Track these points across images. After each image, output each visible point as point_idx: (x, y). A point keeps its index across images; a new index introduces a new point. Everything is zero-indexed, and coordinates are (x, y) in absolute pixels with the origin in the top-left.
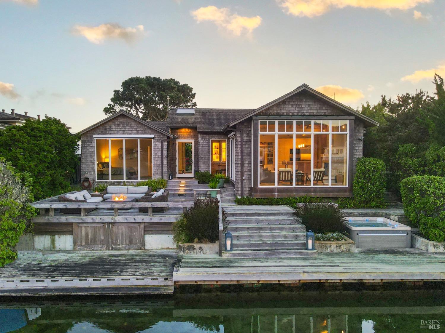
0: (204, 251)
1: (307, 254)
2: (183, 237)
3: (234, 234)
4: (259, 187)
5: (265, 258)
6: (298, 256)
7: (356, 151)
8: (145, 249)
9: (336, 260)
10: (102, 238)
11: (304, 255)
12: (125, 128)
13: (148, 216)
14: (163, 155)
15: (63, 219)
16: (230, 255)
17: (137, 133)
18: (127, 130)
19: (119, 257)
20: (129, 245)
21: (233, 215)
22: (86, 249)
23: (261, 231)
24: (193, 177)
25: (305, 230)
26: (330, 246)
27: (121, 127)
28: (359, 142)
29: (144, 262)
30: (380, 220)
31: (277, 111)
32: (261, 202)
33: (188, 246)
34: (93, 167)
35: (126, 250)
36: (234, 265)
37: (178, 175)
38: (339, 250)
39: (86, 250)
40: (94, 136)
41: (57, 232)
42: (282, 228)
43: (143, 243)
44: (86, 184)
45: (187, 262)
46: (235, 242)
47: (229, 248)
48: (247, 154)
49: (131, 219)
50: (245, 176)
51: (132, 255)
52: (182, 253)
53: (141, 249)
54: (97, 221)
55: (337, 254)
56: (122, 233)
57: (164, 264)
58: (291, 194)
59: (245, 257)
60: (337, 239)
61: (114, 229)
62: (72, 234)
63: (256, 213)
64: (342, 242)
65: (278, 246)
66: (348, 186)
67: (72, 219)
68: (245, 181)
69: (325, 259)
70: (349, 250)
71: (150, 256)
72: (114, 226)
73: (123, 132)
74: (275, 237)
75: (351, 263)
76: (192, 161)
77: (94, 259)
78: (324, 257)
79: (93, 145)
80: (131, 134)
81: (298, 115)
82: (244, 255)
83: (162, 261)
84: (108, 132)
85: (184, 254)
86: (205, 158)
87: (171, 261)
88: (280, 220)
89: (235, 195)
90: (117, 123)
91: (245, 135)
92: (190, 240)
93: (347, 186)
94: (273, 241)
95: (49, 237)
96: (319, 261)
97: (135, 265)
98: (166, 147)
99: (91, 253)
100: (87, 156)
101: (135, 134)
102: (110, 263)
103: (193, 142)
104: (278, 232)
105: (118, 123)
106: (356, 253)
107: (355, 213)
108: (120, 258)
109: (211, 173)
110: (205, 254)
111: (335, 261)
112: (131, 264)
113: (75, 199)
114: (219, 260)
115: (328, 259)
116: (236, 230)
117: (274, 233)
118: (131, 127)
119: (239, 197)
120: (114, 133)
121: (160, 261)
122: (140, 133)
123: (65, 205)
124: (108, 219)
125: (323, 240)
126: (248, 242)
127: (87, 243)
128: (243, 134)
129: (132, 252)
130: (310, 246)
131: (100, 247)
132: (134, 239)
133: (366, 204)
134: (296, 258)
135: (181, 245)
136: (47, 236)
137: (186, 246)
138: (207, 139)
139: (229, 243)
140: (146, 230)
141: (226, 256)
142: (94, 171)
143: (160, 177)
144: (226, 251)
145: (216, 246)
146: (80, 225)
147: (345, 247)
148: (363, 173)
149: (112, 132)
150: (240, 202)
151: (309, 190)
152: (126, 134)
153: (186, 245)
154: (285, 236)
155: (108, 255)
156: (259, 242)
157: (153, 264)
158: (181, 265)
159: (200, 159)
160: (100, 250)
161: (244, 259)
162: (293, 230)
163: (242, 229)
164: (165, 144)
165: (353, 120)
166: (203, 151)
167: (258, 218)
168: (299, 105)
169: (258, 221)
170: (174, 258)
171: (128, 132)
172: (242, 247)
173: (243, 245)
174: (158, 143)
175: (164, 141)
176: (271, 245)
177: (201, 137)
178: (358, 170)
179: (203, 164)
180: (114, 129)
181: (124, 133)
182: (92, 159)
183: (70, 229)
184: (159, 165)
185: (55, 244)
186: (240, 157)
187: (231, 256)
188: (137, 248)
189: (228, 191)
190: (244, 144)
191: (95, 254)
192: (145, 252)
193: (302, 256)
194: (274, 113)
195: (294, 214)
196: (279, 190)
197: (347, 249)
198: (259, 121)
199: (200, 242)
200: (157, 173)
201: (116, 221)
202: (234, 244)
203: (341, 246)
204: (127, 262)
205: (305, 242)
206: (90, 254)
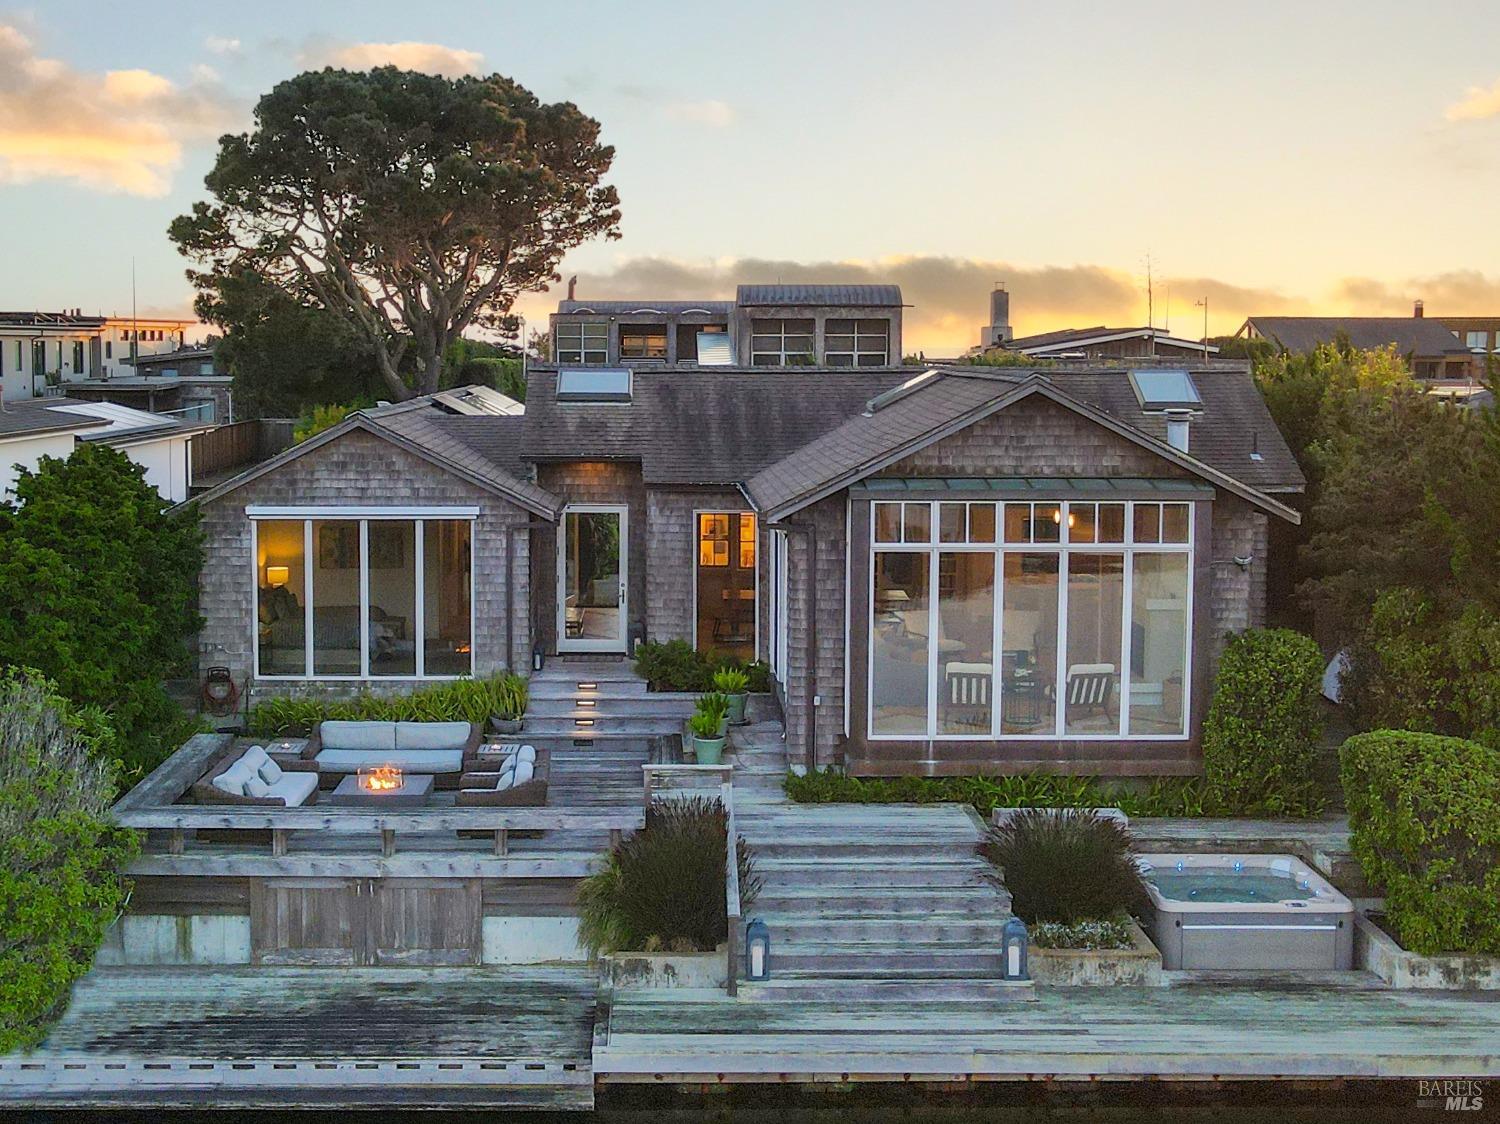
0: (681, 979)
1: (1002, 993)
2: (611, 932)
3: (774, 921)
4: (871, 737)
5: (871, 1004)
6: (973, 1000)
7: (1227, 604)
8: (484, 966)
9: (1087, 1012)
10: (344, 926)
11: (993, 995)
12: (368, 480)
13: (492, 857)
14: (512, 584)
15: (218, 863)
16: (763, 993)
17: (416, 498)
18: (374, 484)
19: (411, 994)
20: (431, 952)
21: (774, 850)
22: (293, 961)
23: (865, 912)
24: (624, 654)
25: (1009, 910)
26: (1081, 965)
27: (351, 476)
28: (1237, 574)
29: (495, 1012)
30: (1281, 865)
31: (940, 460)
32: (876, 795)
33: (628, 962)
34: (245, 627)
35: (423, 966)
36: (773, 1026)
37: (564, 644)
38: (1110, 980)
39: (295, 966)
40: (249, 510)
41: (200, 904)
42: (934, 901)
43: (477, 944)
44: (219, 691)
45: (630, 1016)
46: (777, 950)
47: (758, 970)
48: (832, 613)
49: (439, 865)
50: (821, 692)
51: (449, 987)
52: (611, 981)
53: (471, 963)
54: (328, 873)
55: (1101, 991)
56: (409, 913)
57: (557, 1018)
58: (983, 764)
59: (808, 1001)
60: (1106, 943)
61: (384, 898)
62: (248, 914)
63: (852, 845)
64: (1121, 953)
65: (915, 965)
66: (1187, 738)
67: (247, 863)
68: (823, 712)
69: (1055, 1008)
70: (1142, 978)
71: (508, 988)
72: (382, 887)
73: (357, 494)
74: (906, 933)
75: (1129, 1022)
76: (621, 588)
77: (334, 996)
78: (1055, 1003)
79: (245, 544)
80: (389, 501)
81: (1016, 476)
82: (806, 993)
83: (549, 1008)
84: (300, 494)
85: (616, 988)
86: (671, 585)
87: (576, 1009)
88: (928, 872)
89: (784, 758)
90: (335, 459)
91: (822, 546)
92: (635, 942)
93: (1185, 736)
94: (899, 946)
95: (173, 919)
96: (1036, 1015)
97: (471, 1022)
98: (526, 553)
99: (312, 976)
100: (221, 584)
101: (406, 501)
102: (386, 1013)
103: (623, 511)
104: (919, 917)
105: (341, 458)
106: (1161, 989)
107: (1199, 840)
108: (413, 996)
109: (695, 648)
110: (682, 986)
111: (1084, 1017)
112: (453, 1017)
113: (240, 792)
114: (724, 1009)
115: (1064, 1009)
116: (782, 905)
117: (907, 918)
118: (392, 473)
119: (800, 770)
120: (325, 500)
121: (542, 1009)
122: (425, 498)
123: (225, 820)
124: (362, 866)
125: (1061, 946)
126: (818, 951)
127: (297, 943)
128: (815, 542)
129: (443, 975)
130: (1014, 968)
131: (339, 957)
132: (448, 931)
133: (1250, 802)
134: (968, 1003)
135: (607, 957)
136: (164, 918)
137: (622, 963)
138: (683, 513)
139: (757, 953)
140: (486, 901)
141: (749, 994)
142: (250, 640)
143: (502, 665)
144: (749, 980)
145: (716, 964)
146: (273, 885)
147: (1127, 969)
148: (1238, 695)
149: (318, 493)
150: (802, 793)
151: (1049, 750)
152: (372, 502)
153: (623, 958)
154: (941, 930)
155: (371, 985)
156: (853, 951)
157: (521, 1018)
158: (614, 1023)
159: (650, 588)
160: (339, 966)
161: (804, 1005)
162: (971, 908)
163: (803, 904)
164: (522, 541)
165: (1210, 504)
166: (665, 558)
167: (856, 860)
168: (1021, 439)
169: (858, 876)
170: (583, 998)
171: (379, 493)
172: (800, 966)
173: (802, 961)
174: (493, 536)
175: (519, 528)
176: (892, 961)
177: (657, 504)
178: (1223, 681)
179: (666, 606)
180: (326, 481)
181: (362, 497)
182: (241, 597)
183: (241, 896)
184: (499, 619)
185: (190, 943)
186: (804, 625)
187: (762, 997)
188: (457, 960)
189: (761, 740)
190: (818, 577)
191: (327, 981)
192: (488, 977)
193: (986, 1000)
194: (928, 469)
195: (982, 850)
196: (943, 750)
197: (1134, 975)
198: (873, 503)
199: (667, 947)
200: (490, 652)
201: (388, 872)
202: (773, 957)
203: (1114, 965)
204: (441, 1012)
205: (999, 951)
206: (315, 981)
